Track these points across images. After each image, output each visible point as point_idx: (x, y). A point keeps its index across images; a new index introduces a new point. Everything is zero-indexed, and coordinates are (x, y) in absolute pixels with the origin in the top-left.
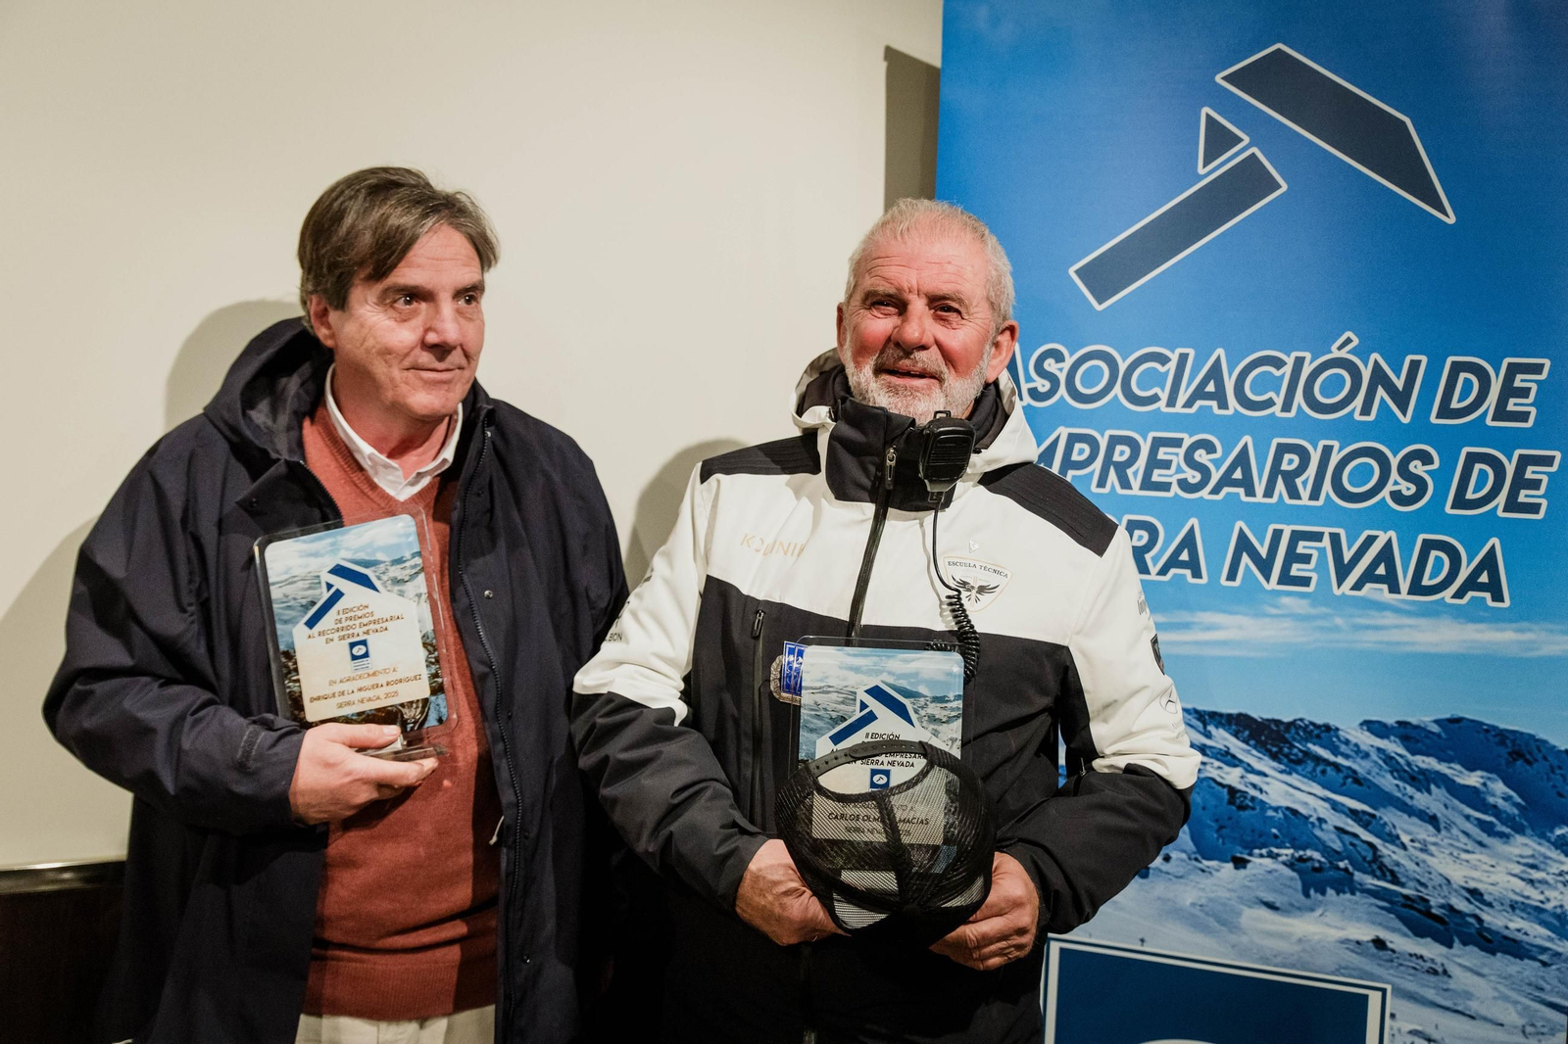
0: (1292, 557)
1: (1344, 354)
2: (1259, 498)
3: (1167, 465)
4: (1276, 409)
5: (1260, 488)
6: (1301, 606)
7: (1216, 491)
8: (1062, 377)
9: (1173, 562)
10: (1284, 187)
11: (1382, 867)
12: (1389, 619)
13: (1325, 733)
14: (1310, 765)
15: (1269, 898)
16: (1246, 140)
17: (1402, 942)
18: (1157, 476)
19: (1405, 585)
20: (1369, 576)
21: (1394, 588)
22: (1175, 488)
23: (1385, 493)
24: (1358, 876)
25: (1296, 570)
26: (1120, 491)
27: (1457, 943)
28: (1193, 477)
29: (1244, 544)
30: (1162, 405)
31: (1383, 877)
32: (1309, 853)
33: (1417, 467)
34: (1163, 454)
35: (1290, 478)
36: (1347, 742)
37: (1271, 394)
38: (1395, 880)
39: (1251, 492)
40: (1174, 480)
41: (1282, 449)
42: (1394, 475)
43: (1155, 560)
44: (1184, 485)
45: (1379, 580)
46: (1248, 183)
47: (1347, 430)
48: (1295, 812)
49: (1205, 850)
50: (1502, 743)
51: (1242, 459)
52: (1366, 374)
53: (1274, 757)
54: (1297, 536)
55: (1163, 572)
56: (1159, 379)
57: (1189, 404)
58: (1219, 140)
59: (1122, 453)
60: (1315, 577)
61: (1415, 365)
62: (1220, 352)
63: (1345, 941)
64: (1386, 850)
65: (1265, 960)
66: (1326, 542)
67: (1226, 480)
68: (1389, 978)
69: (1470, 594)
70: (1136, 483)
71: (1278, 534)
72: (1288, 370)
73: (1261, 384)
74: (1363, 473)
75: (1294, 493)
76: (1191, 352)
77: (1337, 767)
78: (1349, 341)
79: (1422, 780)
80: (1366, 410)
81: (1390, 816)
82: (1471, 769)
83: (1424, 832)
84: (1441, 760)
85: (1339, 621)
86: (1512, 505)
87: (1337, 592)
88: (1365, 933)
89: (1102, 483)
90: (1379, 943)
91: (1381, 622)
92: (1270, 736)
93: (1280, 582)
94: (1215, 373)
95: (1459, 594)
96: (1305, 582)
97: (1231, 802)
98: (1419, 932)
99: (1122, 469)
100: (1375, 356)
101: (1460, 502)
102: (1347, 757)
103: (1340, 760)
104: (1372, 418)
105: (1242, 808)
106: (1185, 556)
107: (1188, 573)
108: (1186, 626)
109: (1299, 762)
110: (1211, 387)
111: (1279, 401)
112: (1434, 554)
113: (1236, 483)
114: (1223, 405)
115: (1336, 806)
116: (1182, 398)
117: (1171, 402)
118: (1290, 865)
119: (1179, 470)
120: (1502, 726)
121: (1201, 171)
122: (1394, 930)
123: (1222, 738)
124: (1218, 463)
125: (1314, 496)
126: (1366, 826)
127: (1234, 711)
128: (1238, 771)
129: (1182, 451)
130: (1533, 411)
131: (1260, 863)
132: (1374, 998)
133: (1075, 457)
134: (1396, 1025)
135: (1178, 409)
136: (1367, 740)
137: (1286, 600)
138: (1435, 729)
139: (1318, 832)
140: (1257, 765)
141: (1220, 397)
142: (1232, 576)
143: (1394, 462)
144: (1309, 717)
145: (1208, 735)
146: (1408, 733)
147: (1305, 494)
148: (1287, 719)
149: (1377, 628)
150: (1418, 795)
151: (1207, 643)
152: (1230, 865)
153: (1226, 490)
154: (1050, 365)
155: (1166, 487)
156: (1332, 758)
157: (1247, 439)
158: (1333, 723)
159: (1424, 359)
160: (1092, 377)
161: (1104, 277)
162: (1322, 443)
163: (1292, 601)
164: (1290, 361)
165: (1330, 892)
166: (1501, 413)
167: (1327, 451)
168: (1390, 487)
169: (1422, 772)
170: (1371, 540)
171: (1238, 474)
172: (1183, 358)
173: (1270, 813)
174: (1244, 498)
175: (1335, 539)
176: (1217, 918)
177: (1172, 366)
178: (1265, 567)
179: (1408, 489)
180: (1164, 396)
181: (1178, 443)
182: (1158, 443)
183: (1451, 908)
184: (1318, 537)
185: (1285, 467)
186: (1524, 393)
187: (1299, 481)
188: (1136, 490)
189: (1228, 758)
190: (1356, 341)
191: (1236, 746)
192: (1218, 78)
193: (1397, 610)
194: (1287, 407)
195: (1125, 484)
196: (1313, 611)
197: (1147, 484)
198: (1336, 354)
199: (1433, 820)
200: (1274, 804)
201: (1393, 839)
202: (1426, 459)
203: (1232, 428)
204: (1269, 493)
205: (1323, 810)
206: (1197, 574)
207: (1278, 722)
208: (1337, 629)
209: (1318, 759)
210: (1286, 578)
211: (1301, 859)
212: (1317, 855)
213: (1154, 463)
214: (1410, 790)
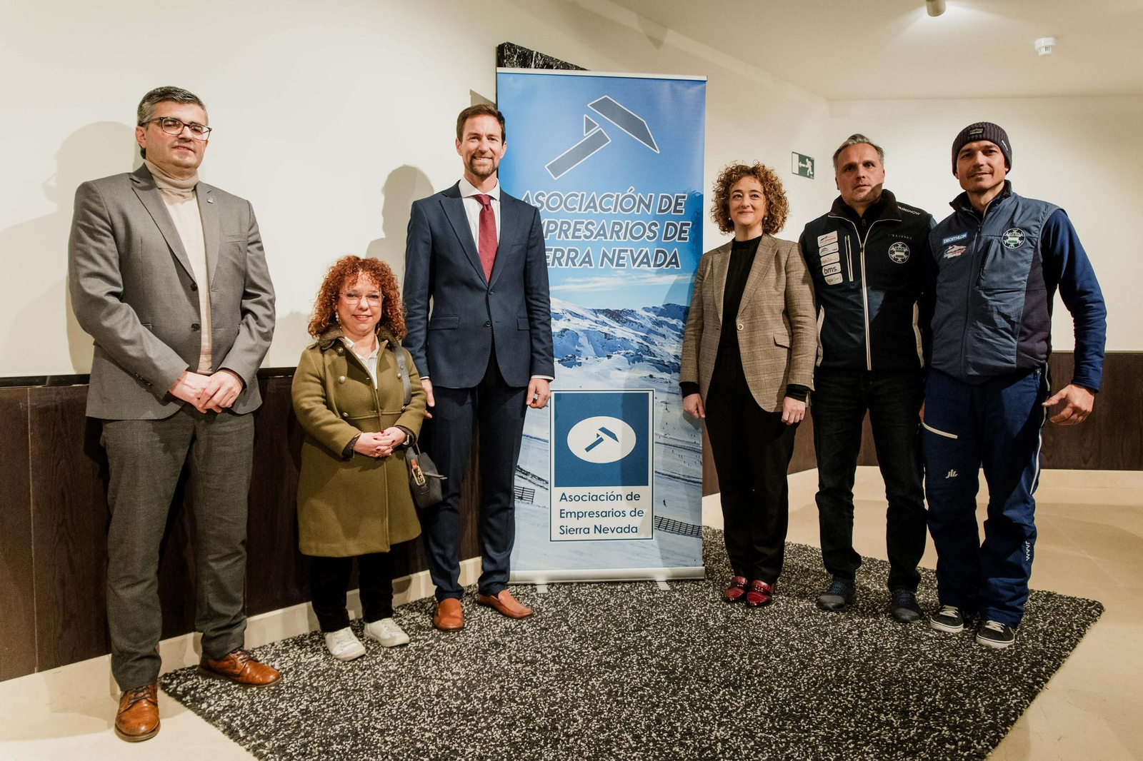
0: (620, 258)
1: (630, 193)
2: (608, 239)
3: (579, 230)
4: (612, 211)
5: (609, 236)
6: (623, 273)
7: (595, 238)
8: (545, 202)
9: (583, 262)
10: (610, 141)
11: (651, 352)
12: (648, 275)
13: (632, 312)
14: (628, 323)
15: (619, 367)
16: (598, 125)
17: (658, 375)
18: (577, 234)
19: (652, 264)
20: (642, 262)
21: (649, 266)
22: (583, 238)
23: (645, 236)
24: (644, 356)
25: (621, 262)
26: (565, 239)
27: (672, 372)
28: (588, 234)
29: (605, 255)
30: (577, 210)
31: (651, 356)
32: (629, 351)
33: (653, 228)
34: (578, 227)
35: (617, 233)
36: (638, 315)
37: (610, 206)
38: (655, 356)
39: (606, 238)
40: (582, 235)
41: (615, 224)
42: (647, 231)
43: (577, 261)
44: (585, 236)
45: (645, 263)
46: (598, 140)
47: (633, 217)
48: (625, 339)
49: (598, 355)
50: (681, 310)
51: (603, 227)
52: (637, 199)
53: (617, 322)
54: (620, 251)
55: (580, 265)
56: (575, 202)
57: (585, 210)
58: (590, 126)
59: (565, 227)
60: (626, 264)
61: (651, 196)
62: (594, 193)
63: (641, 377)
64: (651, 347)
65: (619, 387)
66: (629, 252)
67: (598, 234)
68: (654, 386)
69: (670, 266)
70: (570, 237)
71: (615, 251)
72: (615, 198)
73: (609, 203)
74: (638, 230)
75: (619, 238)
76: (585, 193)
77: (636, 323)
78: (632, 189)
79: (659, 324)
80: (638, 211)
81: (652, 336)
82: (673, 319)
83: (662, 340)
84: (665, 317)
85: (634, 277)
86: (680, 238)
87: (633, 268)
88: (647, 374)
89: (559, 237)
90: (651, 376)
91: (646, 276)
92: (616, 315)
93: (616, 266)
94: (593, 200)
95: (667, 266)
96: (623, 265)
97: (605, 338)
98: (662, 371)
99: (565, 232)
100: (640, 194)
101: (666, 238)
102: (639, 319)
103: (637, 321)
104: (640, 213)
105: (609, 339)
106: (587, 260)
107: (588, 265)
108: (588, 282)
109: (625, 323)
110: (592, 205)
111: (613, 208)
112: (660, 254)
113: (601, 235)
114: (596, 210)
115: (636, 335)
116: (583, 208)
117: (580, 210)
118: (624, 356)
119: (584, 232)
120: (681, 305)
121: (585, 135)
122: (655, 371)
123: (602, 317)
124: (595, 229)
125: (625, 238)
126: (645, 340)
127: (605, 308)
128: (607, 327)
129: (584, 225)
130: (684, 210)
131: (615, 356)
132: (651, 393)
133: (550, 229)
134: (657, 400)
135: (582, 212)
136: (644, 314)
137: (618, 272)
138: (663, 308)
139: (632, 344)
140: (613, 325)
141: (595, 207)
142: (602, 265)
143: (647, 227)
144: (627, 308)
145: (597, 317)
146: (654, 309)
147: (622, 238)
148: (621, 310)
149: (645, 278)
150: (659, 329)
151: (595, 287)
152: (607, 358)
153: (598, 237)
154: (540, 198)
155: (580, 237)
156: (634, 320)
157: (604, 221)
158: (634, 309)
159: (653, 195)
160: (554, 202)
161: (556, 169)
162: (626, 221)
163: (620, 271)
164: (615, 196)
165: (636, 362)
166: (675, 211)
167: (628, 223)
168: (646, 234)
169: (660, 321)
170: (642, 251)
171: (602, 232)
172: (583, 195)
173: (617, 340)
174: (604, 240)
175: (631, 251)
176: (604, 375)
177: (579, 198)
178: (611, 261)
179: (651, 235)
180: (578, 208)
181: (583, 223)
182: (576, 223)
183: (670, 362)
184: (626, 251)
185: (616, 229)
186: (681, 204)
187: (620, 234)
188: (570, 239)
189: (604, 324)
190: (634, 189)
191: (606, 320)
192: (588, 105)
193: (651, 273)
194: (615, 211)
195: (567, 237)
196: (627, 274)
197: (574, 237)
198: (628, 193)
199: (664, 336)
200: (618, 337)
201: (653, 343)
202: (656, 225)
203: (599, 217)
204: (611, 238)
205: (633, 337)
206: (591, 265)
207: (618, 311)
208: (633, 280)
209: (631, 321)
210: (618, 265)
211: (627, 353)
212: (632, 351)
213: (576, 230)
214: (657, 327)
